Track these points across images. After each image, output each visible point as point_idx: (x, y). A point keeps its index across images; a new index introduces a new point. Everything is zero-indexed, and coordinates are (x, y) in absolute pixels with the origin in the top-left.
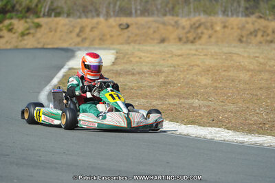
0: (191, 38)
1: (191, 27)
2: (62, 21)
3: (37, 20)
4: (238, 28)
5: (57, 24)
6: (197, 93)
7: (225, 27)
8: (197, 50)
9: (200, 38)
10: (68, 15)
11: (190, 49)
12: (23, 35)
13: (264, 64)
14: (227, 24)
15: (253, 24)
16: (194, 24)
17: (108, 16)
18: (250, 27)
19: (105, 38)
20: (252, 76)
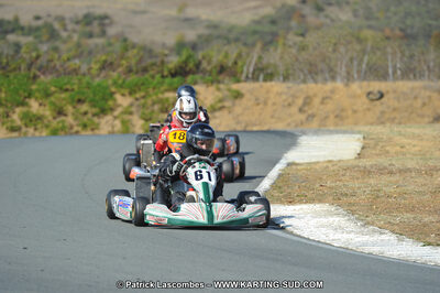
2: (276, 87)
3: (235, 87)
5: (268, 92)
10: (286, 78)
12: (213, 110)
17: (349, 78)
19: (344, 114)
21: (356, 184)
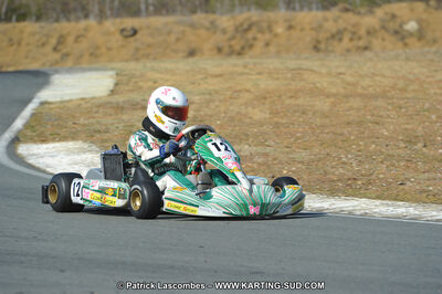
0: (237, 48)
1: (237, 30)
2: (29, 27)
4: (312, 29)
5: (21, 32)
6: (247, 135)
7: (290, 27)
8: (245, 66)
9: (251, 46)
10: (39, 18)
11: (235, 65)
13: (354, 85)
14: (293, 23)
15: (335, 21)
16: (242, 25)
17: (102, 16)
18: (331, 26)
20: (334, 105)
21: (109, 120)
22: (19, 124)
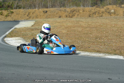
0: (71, 16)
1: (71, 11)
2: (22, 10)
3: (12, 10)
4: (89, 11)
7: (84, 11)
8: (66, 20)
9: (74, 15)
10: (24, 8)
12: (7, 16)
13: (90, 25)
15: (94, 10)
17: (39, 8)
18: (93, 11)
19: (38, 16)
20: (83, 29)
21: (29, 32)
22: (7, 33)
